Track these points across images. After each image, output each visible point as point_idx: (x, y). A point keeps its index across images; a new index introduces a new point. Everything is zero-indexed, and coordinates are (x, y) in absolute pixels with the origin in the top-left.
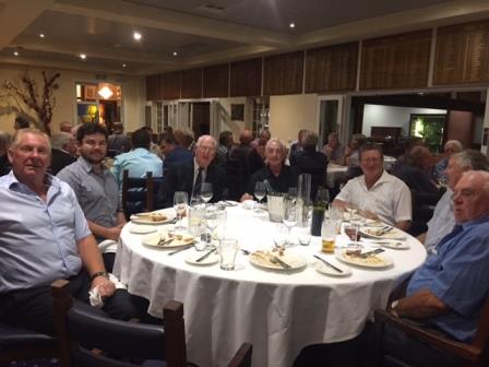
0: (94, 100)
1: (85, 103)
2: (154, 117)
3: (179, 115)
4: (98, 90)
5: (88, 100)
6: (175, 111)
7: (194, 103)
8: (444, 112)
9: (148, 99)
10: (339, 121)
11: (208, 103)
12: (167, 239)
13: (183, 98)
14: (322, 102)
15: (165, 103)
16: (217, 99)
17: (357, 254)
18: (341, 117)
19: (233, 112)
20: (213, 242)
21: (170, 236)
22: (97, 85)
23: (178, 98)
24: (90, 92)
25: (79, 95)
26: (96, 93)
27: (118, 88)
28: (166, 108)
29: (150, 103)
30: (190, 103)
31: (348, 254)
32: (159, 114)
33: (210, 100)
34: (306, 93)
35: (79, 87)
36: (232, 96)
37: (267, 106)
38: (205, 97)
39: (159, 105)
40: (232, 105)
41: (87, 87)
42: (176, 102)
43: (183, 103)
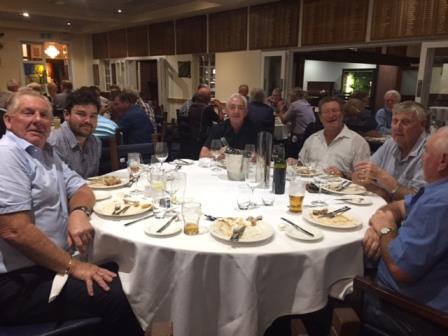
0: (41, 60)
1: (32, 62)
2: (102, 75)
3: (127, 74)
4: (43, 49)
5: (35, 59)
6: (123, 69)
7: (141, 61)
8: (373, 66)
9: (95, 58)
10: (282, 76)
11: (155, 61)
12: (123, 206)
13: (130, 56)
14: (266, 58)
15: (112, 61)
16: (164, 57)
17: (324, 213)
18: (285, 72)
19: (180, 69)
20: (173, 207)
21: (126, 202)
22: (42, 44)
23: (125, 56)
24: (36, 51)
25: (25, 54)
26: (43, 52)
27: (64, 46)
28: (114, 66)
29: (97, 62)
30: (137, 61)
31: (315, 214)
32: (107, 72)
33: (157, 58)
34: (251, 49)
35: (24, 46)
36: (178, 53)
37: (213, 64)
38: (152, 55)
39: (107, 64)
40: (179, 63)
41: (33, 47)
42: (124, 60)
43: (130, 62)
